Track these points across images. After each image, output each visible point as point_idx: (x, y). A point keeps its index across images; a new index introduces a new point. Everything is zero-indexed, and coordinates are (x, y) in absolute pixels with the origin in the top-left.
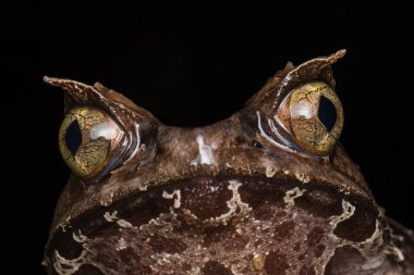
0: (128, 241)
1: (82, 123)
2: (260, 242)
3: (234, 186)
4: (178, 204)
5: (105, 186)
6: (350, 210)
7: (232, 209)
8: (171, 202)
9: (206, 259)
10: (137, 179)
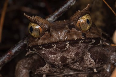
0: (45, 52)
1: (33, 27)
2: (74, 51)
3: (68, 43)
4: (55, 47)
5: (39, 41)
6: (94, 41)
7: (67, 47)
8: (54, 47)
9: (61, 55)
10: (46, 41)
